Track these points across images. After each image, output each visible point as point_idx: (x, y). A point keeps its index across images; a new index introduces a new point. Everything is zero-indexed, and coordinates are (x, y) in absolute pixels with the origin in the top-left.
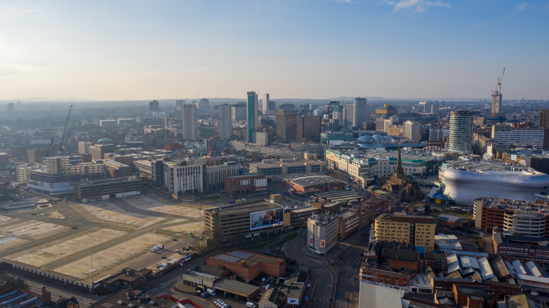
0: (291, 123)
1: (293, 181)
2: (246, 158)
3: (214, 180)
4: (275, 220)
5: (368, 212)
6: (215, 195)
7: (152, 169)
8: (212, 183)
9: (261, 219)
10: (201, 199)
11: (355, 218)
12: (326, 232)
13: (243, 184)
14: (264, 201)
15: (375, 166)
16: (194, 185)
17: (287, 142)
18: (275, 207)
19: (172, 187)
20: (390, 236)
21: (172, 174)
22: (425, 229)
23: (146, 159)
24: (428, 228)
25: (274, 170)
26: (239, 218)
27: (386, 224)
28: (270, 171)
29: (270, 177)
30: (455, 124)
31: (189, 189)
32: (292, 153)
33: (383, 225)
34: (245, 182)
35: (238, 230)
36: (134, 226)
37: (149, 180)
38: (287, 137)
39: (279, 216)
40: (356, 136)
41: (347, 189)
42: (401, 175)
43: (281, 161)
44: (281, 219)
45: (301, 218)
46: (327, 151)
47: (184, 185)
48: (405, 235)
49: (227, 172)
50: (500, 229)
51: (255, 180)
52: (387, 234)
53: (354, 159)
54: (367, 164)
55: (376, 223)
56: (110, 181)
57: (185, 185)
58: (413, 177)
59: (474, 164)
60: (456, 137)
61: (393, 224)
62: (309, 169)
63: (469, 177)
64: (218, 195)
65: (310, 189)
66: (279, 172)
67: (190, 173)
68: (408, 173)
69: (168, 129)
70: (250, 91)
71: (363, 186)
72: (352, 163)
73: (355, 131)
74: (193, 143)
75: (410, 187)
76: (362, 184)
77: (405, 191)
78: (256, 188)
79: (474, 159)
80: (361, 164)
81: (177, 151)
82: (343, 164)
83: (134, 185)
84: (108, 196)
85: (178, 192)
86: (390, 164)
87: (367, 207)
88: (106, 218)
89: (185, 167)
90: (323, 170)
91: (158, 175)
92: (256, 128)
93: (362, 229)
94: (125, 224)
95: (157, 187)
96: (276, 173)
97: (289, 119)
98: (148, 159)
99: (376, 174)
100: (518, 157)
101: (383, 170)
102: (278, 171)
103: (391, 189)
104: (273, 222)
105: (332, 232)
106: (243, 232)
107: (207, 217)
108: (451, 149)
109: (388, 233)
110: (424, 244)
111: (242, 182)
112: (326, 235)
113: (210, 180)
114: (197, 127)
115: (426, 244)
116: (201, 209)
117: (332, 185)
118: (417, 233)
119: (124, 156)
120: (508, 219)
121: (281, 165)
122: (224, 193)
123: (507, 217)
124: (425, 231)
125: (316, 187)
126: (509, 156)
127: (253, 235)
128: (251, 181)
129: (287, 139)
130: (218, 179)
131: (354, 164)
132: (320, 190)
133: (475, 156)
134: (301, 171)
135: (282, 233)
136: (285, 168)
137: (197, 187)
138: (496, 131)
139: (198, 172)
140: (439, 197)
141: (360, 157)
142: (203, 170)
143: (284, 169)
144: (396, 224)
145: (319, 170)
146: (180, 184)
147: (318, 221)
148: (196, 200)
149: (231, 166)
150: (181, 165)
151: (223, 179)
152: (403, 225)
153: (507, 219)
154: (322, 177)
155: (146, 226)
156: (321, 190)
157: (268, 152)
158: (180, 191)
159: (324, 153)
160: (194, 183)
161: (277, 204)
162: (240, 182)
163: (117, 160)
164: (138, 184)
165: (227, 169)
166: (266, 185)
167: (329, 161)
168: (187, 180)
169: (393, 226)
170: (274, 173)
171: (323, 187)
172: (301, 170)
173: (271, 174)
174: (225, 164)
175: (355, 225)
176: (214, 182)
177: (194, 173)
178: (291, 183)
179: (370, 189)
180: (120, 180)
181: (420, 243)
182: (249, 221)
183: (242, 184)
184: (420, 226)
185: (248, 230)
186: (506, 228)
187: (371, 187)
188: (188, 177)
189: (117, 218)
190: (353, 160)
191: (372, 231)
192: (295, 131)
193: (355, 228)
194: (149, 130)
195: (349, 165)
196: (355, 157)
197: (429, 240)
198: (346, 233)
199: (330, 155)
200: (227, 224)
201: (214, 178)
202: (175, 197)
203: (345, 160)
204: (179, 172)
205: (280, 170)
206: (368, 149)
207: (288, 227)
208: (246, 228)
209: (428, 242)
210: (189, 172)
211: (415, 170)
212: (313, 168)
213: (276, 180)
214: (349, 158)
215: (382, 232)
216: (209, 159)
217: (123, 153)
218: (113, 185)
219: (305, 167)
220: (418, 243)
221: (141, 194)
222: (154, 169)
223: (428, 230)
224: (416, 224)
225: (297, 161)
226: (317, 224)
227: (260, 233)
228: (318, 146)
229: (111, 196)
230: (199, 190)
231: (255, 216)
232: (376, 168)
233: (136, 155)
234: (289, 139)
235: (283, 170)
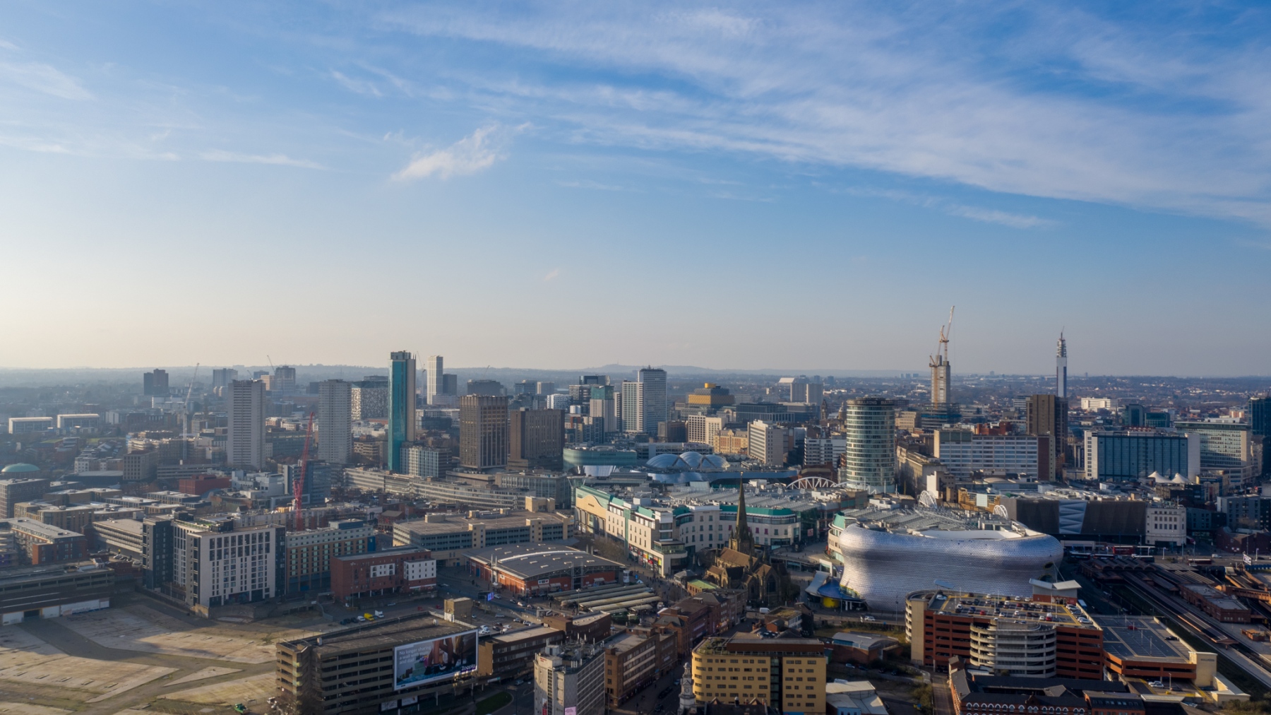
0: (494, 425)
1: (499, 565)
2: (384, 510)
3: (305, 566)
4: (455, 663)
5: (676, 634)
6: (305, 604)
7: (145, 542)
8: (299, 575)
9: (421, 662)
10: (269, 616)
11: (646, 649)
12: (579, 689)
13: (378, 575)
14: (429, 615)
15: (689, 525)
16: (253, 581)
17: (485, 471)
18: (457, 630)
19: (195, 587)
20: (728, 691)
21: (197, 554)
22: (804, 671)
23: (128, 515)
24: (811, 667)
25: (452, 539)
26: (367, 662)
27: (717, 661)
28: (443, 540)
29: (443, 555)
30: (859, 427)
31: (239, 591)
32: (497, 497)
33: (710, 665)
34: (383, 570)
35: (364, 690)
36: (87, 691)
37: (135, 570)
38: (485, 458)
39: (466, 652)
40: (644, 455)
41: (627, 580)
42: (746, 545)
43: (471, 515)
44: (472, 661)
45: (518, 656)
46: (578, 492)
47: (226, 580)
48: (761, 687)
49: (337, 545)
50: (964, 664)
51: (406, 563)
52: (720, 686)
53: (640, 509)
54: (670, 520)
55: (693, 660)
56: (26, 576)
57: (230, 582)
58: (774, 547)
59: (902, 517)
60: (861, 456)
61: (732, 661)
62: (537, 534)
63: (893, 546)
64: (314, 602)
65: (540, 582)
66: (467, 544)
67: (244, 549)
68: (761, 539)
69: (190, 440)
70: (397, 351)
71: (662, 572)
72: (637, 518)
73: (642, 445)
74: (252, 475)
75: (767, 571)
76: (660, 567)
77: (756, 581)
78: (407, 582)
79: (902, 506)
80: (657, 522)
81: (211, 494)
82: (616, 522)
83: (93, 583)
84: (18, 616)
85: (211, 599)
86: (721, 518)
87: (674, 624)
88: (11, 674)
89: (230, 535)
90: (569, 537)
91: (158, 557)
92: (411, 438)
93: (662, 674)
94: (63, 688)
95: (155, 587)
96: (457, 545)
97: (490, 417)
98: (135, 517)
99: (690, 544)
100: (991, 499)
101: (706, 533)
102: (463, 540)
103: (725, 577)
104: (450, 667)
105: (593, 687)
106: (376, 697)
107: (284, 663)
108: (852, 483)
109: (721, 682)
110: (803, 705)
111: (374, 569)
112: (579, 696)
113: (294, 567)
114: (264, 434)
115: (808, 705)
116: (267, 641)
117: (591, 572)
118: (787, 679)
119: (68, 509)
120: (980, 640)
121: (471, 527)
122: (329, 598)
123: (976, 634)
124: (805, 675)
125: (553, 577)
126: (973, 497)
127: (400, 702)
128: (396, 567)
129: (485, 465)
130: (315, 564)
131: (642, 520)
132: (563, 584)
133: (902, 497)
134: (518, 540)
135: (472, 694)
136: (479, 534)
137: (260, 586)
138: (942, 442)
139: (264, 547)
140: (831, 593)
141: (654, 504)
142: (278, 542)
143: (478, 537)
144: (740, 662)
145: (560, 535)
146: (216, 578)
147: (559, 662)
148: (258, 619)
149: (349, 532)
150: (220, 531)
151: (326, 563)
152: (756, 662)
153: (977, 637)
154: (566, 552)
155: (119, 691)
156: (566, 586)
157: (440, 495)
158: (216, 595)
159: (570, 496)
160: (253, 576)
161: (461, 623)
162: (369, 571)
163: (49, 519)
164: (104, 582)
165: (337, 539)
166: (435, 576)
167: (583, 513)
168: (234, 567)
169: (734, 666)
170: (452, 545)
171: (570, 576)
172: (519, 537)
173: (447, 548)
174: (334, 525)
175: (646, 666)
176: (305, 571)
177: (254, 549)
178: (494, 570)
179: (677, 579)
180: (56, 573)
181: (795, 704)
182: (391, 667)
183: (374, 574)
184: (792, 662)
185: (388, 690)
186: (976, 659)
187: (679, 575)
188: (238, 559)
189: (40, 673)
190: (637, 511)
191: (685, 679)
192: (503, 444)
193: (645, 673)
194: (140, 444)
195: (630, 522)
196: (642, 505)
197: (814, 696)
198: (625, 688)
199: (586, 501)
200: (334, 678)
201: (305, 560)
202: (202, 610)
203: (619, 511)
204: (216, 549)
205: (466, 538)
206: (672, 485)
207: (488, 677)
208: (383, 687)
209: (811, 700)
210: (240, 549)
211: (776, 532)
212: (547, 531)
213: (458, 564)
214: (629, 506)
215: (709, 682)
216: (293, 513)
217: (66, 501)
218: (35, 585)
219: (528, 529)
220: (791, 704)
221: (112, 606)
222: (150, 541)
223: (811, 671)
224: (785, 659)
225: (508, 514)
226: (558, 669)
227: (419, 697)
228: (557, 480)
229: (27, 615)
230: (264, 594)
231: (406, 655)
232: (690, 529)
233: (102, 505)
234: (489, 464)
235: (474, 537)
